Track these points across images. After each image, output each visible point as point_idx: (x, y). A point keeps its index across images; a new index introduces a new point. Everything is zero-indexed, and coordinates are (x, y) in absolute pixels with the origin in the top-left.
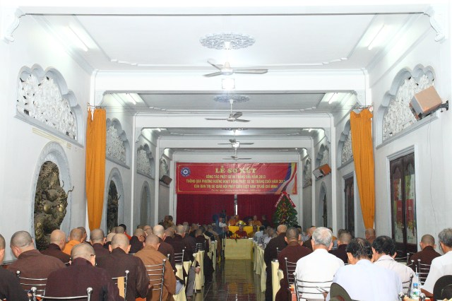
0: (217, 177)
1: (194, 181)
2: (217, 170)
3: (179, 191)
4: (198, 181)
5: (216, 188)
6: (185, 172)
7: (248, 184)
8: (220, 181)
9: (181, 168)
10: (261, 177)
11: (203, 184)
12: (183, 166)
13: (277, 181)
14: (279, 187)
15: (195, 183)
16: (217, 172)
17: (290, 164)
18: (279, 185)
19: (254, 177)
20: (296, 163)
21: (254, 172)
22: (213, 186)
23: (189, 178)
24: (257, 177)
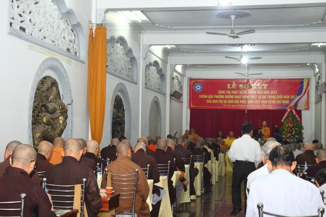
0: (229, 92)
1: (206, 96)
2: (229, 85)
3: (192, 106)
4: (211, 97)
5: (227, 104)
6: (198, 88)
7: (260, 99)
8: (232, 97)
9: (194, 84)
10: (272, 92)
11: (215, 99)
12: (197, 82)
13: (288, 97)
14: (290, 103)
15: (208, 99)
16: (229, 87)
17: (303, 79)
18: (291, 100)
19: (265, 92)
20: (309, 79)
21: (265, 88)
22: (225, 102)
23: (201, 93)
24: (268, 92)
